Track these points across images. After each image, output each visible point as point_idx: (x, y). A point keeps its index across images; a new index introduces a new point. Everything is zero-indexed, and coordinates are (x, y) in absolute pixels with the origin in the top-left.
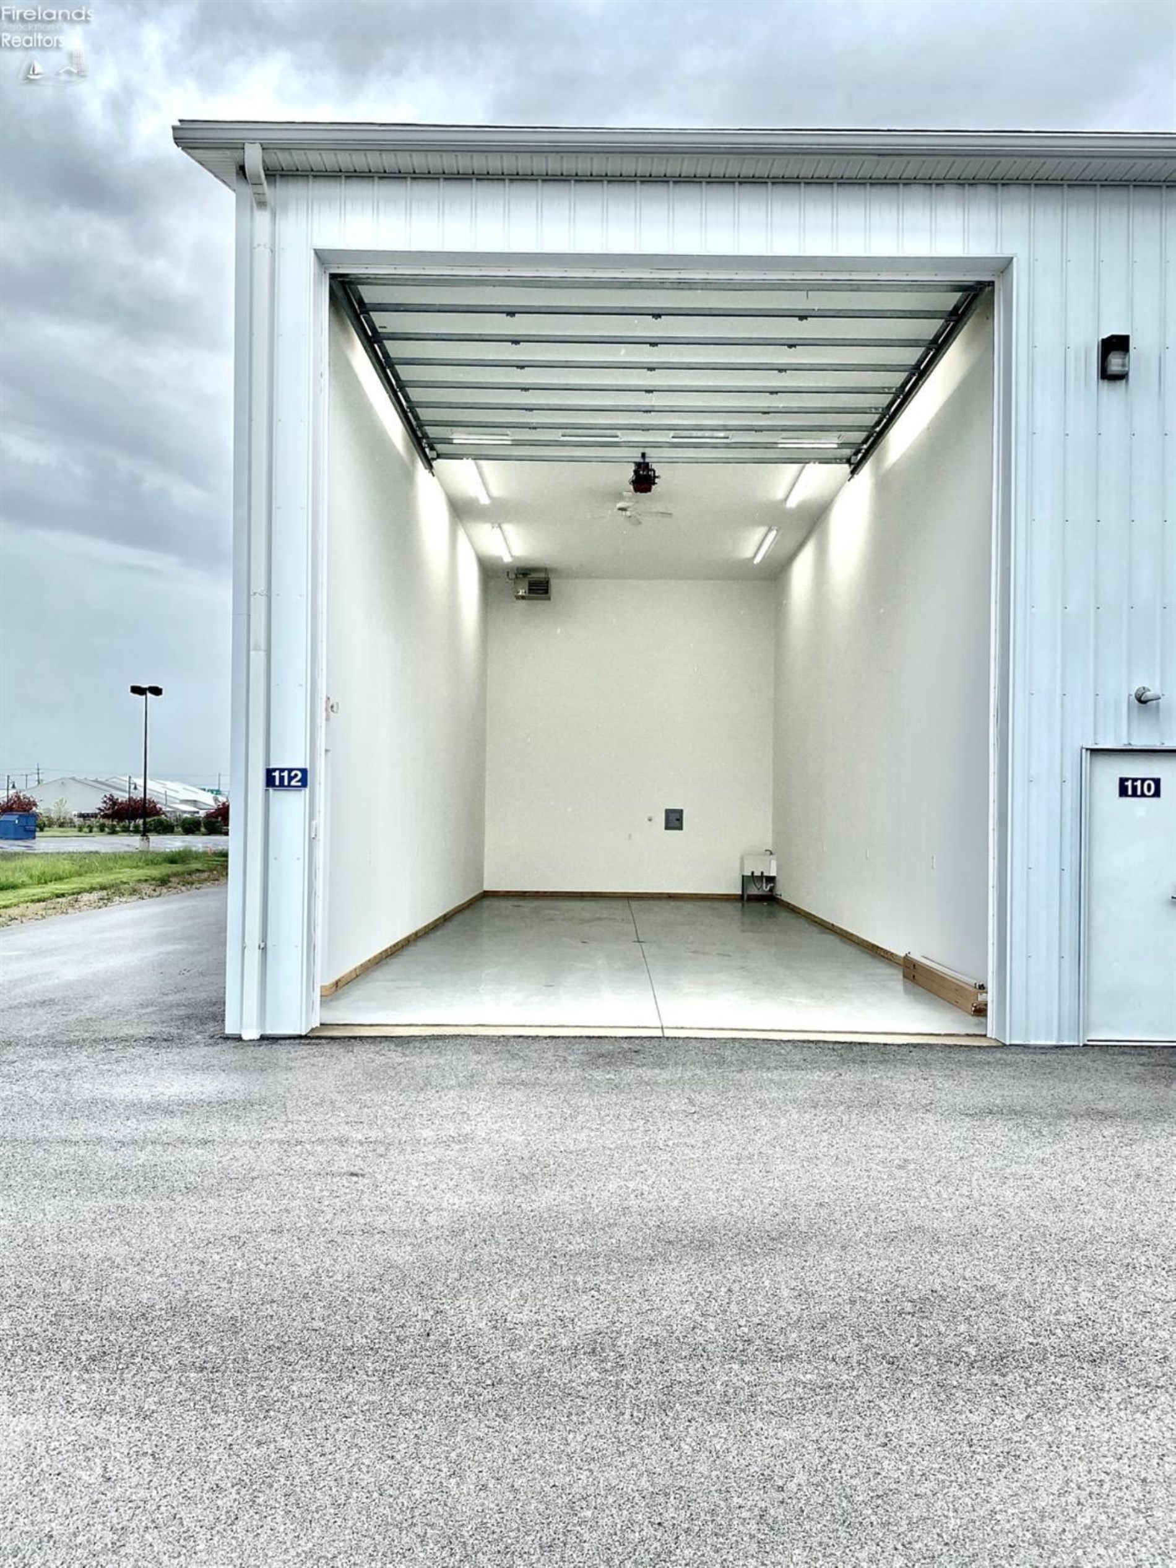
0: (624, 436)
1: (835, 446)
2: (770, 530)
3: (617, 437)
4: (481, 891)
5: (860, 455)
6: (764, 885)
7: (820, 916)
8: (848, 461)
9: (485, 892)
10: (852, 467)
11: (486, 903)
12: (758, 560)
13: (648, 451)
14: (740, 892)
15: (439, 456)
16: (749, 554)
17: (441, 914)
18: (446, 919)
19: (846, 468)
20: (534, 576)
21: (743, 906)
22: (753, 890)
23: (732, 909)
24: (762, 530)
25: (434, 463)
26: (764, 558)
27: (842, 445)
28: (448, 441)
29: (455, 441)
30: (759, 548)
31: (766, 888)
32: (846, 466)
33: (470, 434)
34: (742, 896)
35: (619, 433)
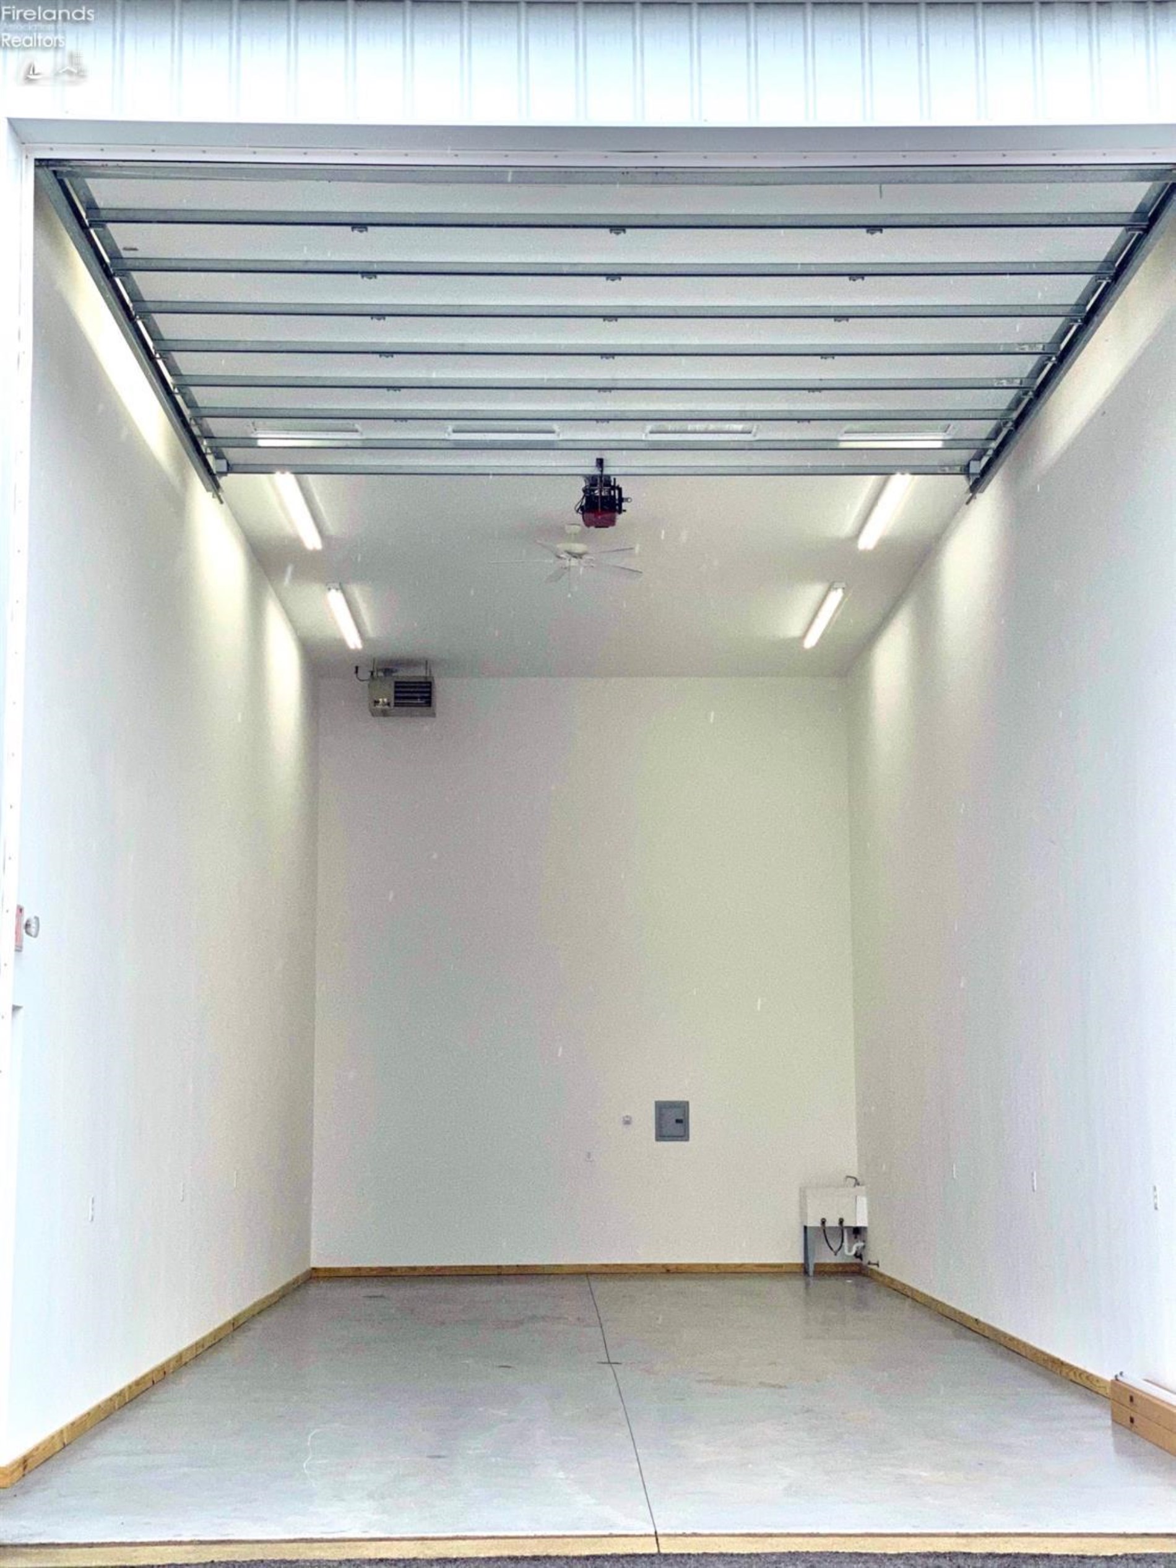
0: (563, 433)
1: (939, 444)
2: (830, 589)
3: (552, 432)
4: (307, 1267)
5: (985, 460)
6: (846, 1244)
7: (952, 1304)
8: (966, 470)
9: (314, 1269)
10: (973, 479)
11: (313, 1291)
12: (810, 642)
13: (606, 456)
14: (801, 1260)
15: (230, 469)
16: (795, 631)
17: (228, 1316)
18: (237, 1326)
19: (962, 483)
20: (403, 674)
21: (807, 1285)
22: (827, 1257)
23: (788, 1292)
24: (817, 590)
25: (223, 481)
26: (822, 637)
27: (951, 445)
28: (249, 443)
29: (261, 443)
30: (811, 623)
31: (849, 1251)
32: (962, 478)
33: (288, 430)
34: (804, 1269)
35: (555, 426)
